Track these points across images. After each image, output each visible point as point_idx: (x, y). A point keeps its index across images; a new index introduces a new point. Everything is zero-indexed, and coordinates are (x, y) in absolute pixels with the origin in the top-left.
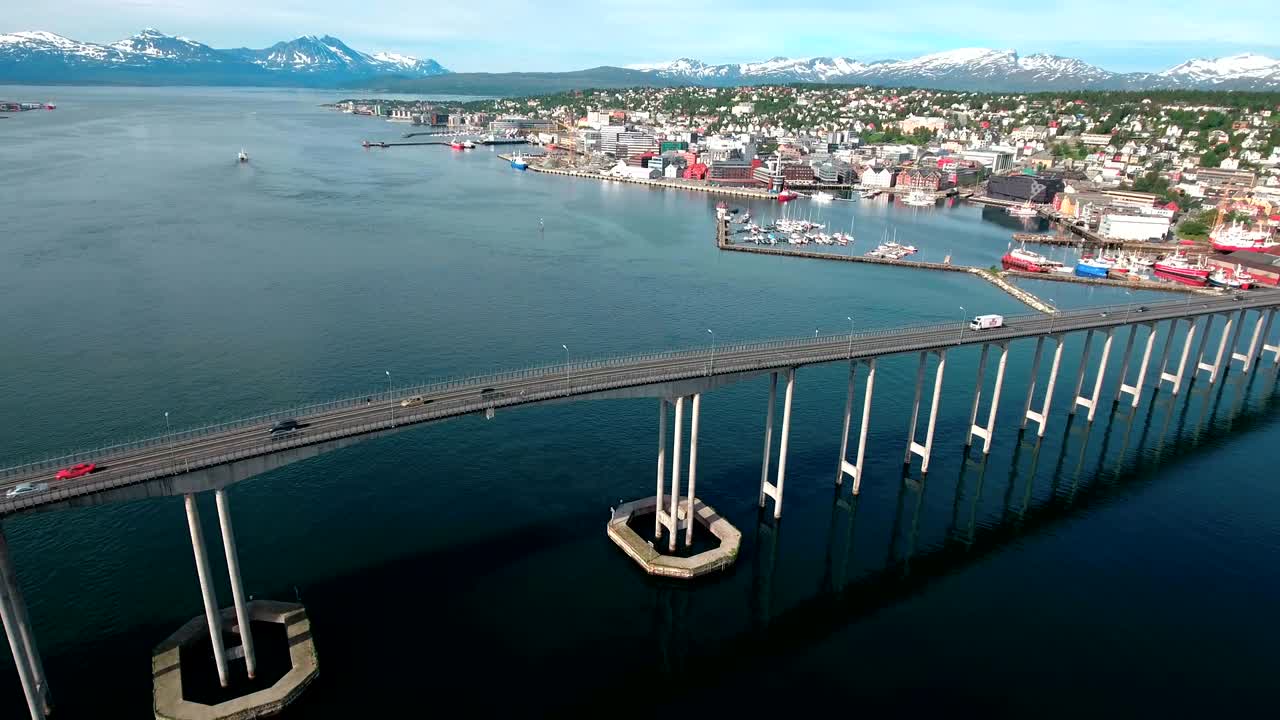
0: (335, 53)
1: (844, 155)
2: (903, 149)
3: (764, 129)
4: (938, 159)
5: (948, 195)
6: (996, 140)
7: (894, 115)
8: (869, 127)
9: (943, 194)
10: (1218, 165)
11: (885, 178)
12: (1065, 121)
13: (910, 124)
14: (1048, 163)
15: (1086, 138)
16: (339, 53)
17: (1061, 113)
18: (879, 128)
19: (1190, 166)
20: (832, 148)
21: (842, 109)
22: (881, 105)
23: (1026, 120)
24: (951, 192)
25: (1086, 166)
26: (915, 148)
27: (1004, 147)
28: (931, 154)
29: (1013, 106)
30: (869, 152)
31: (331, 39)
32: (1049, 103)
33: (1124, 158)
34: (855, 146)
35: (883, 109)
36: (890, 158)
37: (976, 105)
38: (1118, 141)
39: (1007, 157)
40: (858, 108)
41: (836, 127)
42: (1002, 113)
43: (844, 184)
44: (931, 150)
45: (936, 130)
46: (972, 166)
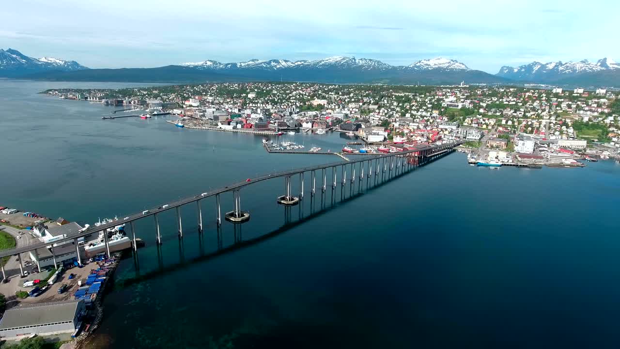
0: (16, 58)
1: (295, 117)
2: (314, 113)
3: (264, 105)
4: (326, 116)
5: (329, 130)
6: (344, 108)
7: (309, 97)
8: (301, 104)
9: (328, 129)
10: (405, 116)
11: (310, 125)
12: (365, 100)
13: (316, 102)
14: (359, 116)
15: (371, 107)
16: (18, 58)
17: (364, 96)
18: (305, 104)
19: (398, 116)
20: (291, 113)
21: (290, 95)
22: (304, 93)
23: (353, 100)
24: (330, 128)
25: (369, 117)
26: (318, 112)
27: (346, 111)
28: (323, 115)
29: (349, 93)
30: (303, 115)
31: (13, 50)
32: (361, 92)
33: (381, 114)
34: (298, 112)
35: (305, 95)
36: (310, 117)
37: (337, 93)
38: (379, 108)
39: (346, 115)
40: (296, 94)
41: (290, 104)
42: (346, 97)
43: (297, 127)
44: (324, 113)
45: (324, 104)
46: (336, 119)
